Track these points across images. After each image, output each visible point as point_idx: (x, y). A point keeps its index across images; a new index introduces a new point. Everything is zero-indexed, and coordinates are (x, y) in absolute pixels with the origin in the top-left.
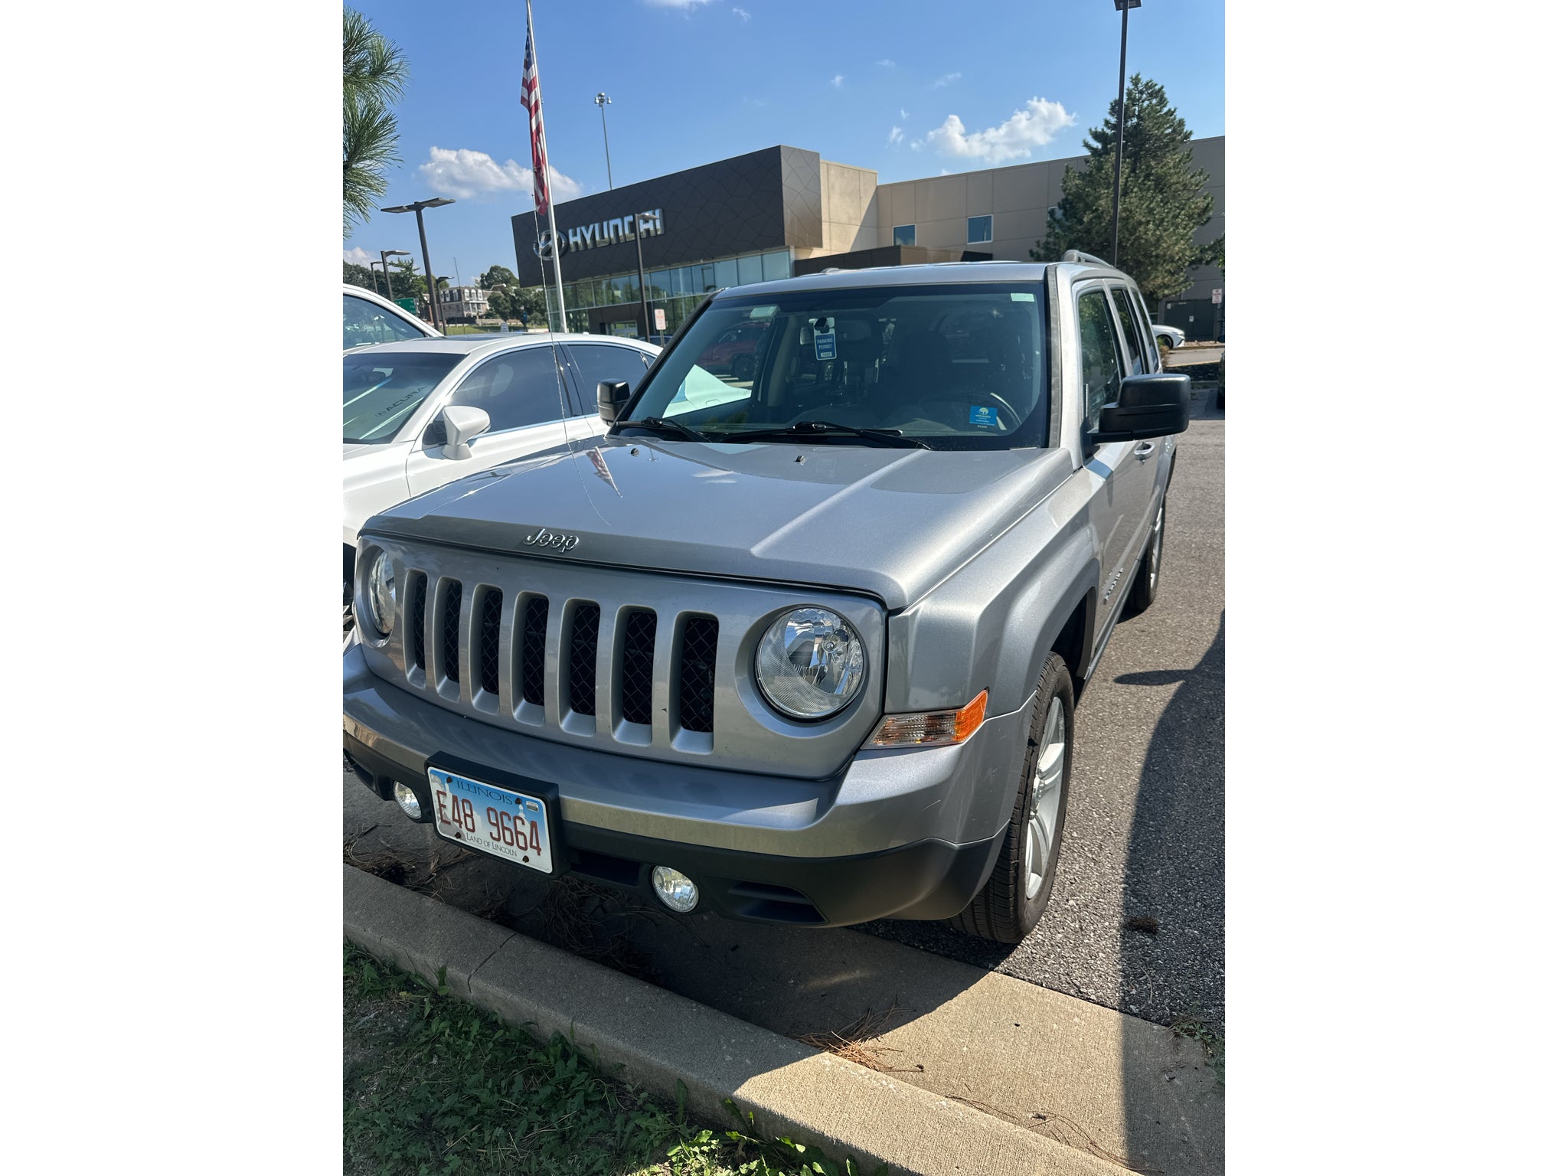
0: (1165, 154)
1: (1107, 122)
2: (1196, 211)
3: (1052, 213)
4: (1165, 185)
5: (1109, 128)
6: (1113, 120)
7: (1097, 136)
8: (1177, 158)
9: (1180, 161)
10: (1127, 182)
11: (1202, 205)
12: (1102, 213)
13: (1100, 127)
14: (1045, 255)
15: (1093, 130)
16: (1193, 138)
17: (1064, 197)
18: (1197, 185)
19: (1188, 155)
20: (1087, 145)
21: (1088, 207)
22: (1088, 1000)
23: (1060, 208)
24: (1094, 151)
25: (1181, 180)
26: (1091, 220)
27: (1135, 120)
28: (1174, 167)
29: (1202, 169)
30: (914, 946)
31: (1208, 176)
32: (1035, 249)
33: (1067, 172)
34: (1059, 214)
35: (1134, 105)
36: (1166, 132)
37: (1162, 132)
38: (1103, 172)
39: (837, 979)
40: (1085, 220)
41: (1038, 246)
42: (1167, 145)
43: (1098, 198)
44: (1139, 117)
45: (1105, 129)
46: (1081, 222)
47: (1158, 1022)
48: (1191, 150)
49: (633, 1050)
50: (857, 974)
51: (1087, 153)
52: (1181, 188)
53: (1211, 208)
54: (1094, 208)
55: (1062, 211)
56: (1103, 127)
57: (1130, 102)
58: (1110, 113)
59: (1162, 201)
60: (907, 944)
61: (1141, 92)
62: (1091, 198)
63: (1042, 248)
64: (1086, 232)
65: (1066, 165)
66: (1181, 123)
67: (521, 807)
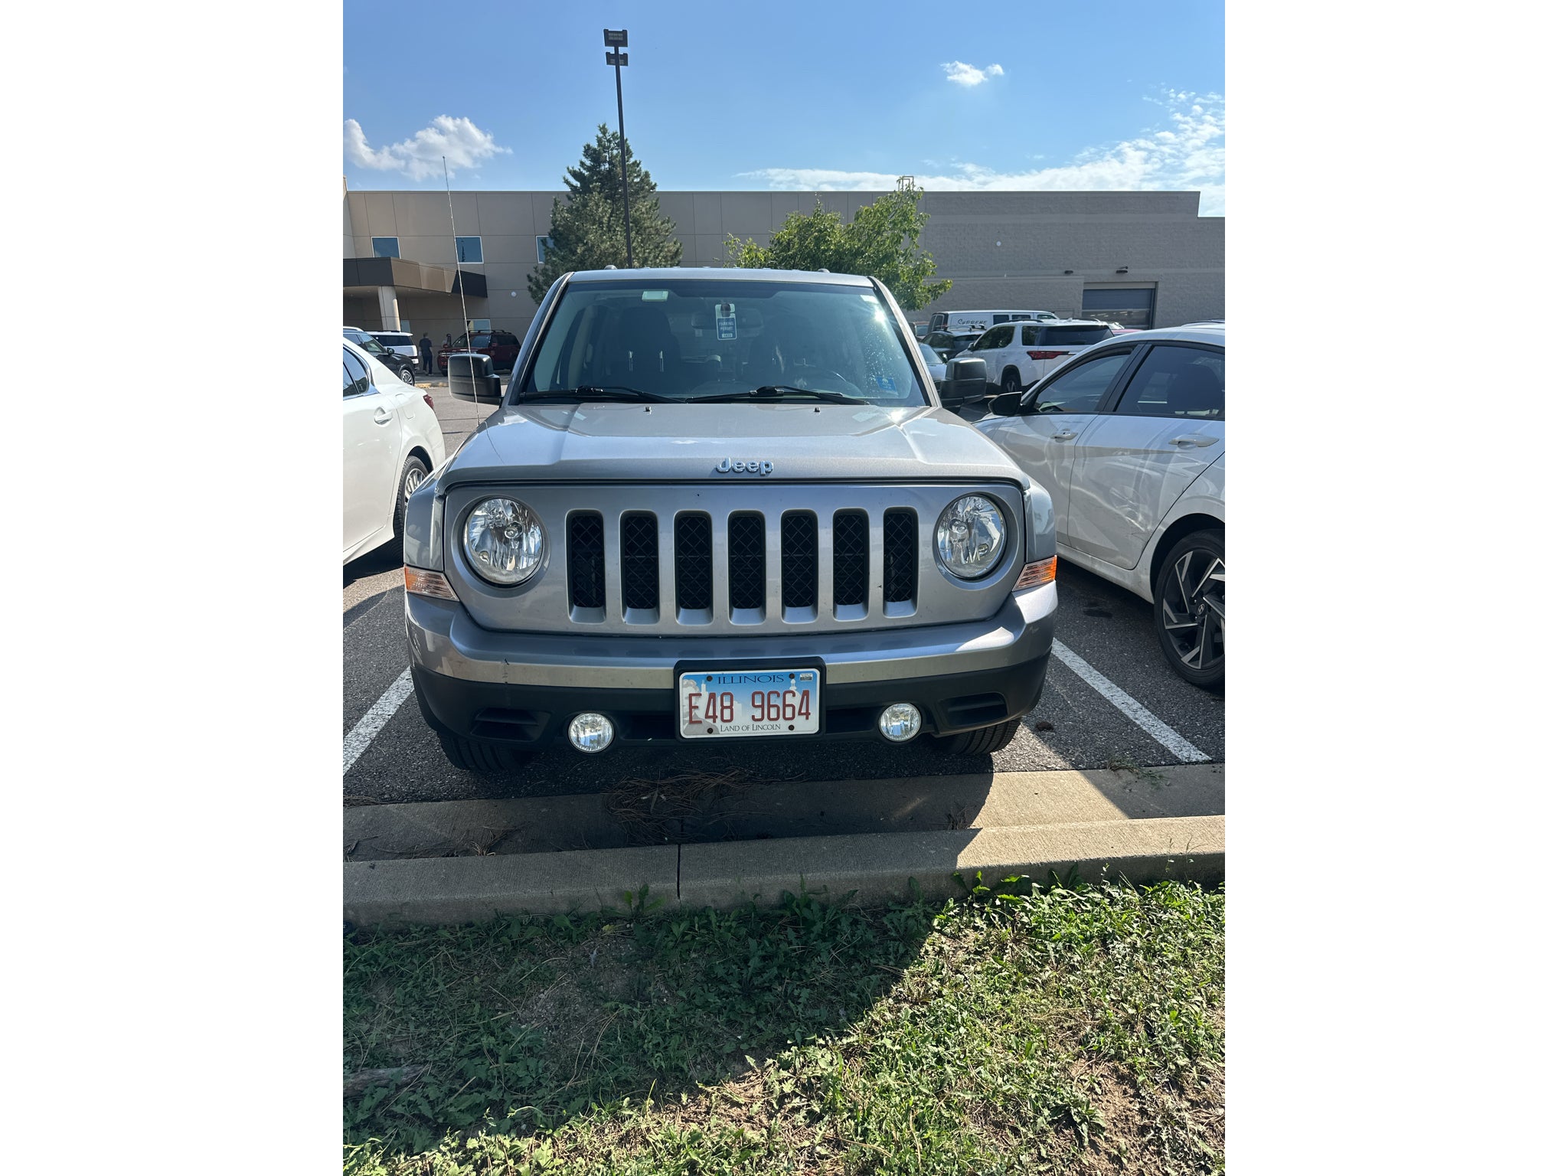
0: (636, 200)
1: (582, 164)
2: (669, 254)
3: (544, 242)
4: (641, 228)
5: (585, 169)
6: (588, 163)
7: (576, 175)
8: (648, 204)
9: (650, 208)
10: (609, 221)
11: (674, 249)
12: (593, 246)
13: (577, 168)
14: (544, 281)
15: (571, 168)
16: (657, 189)
17: (553, 227)
18: (667, 231)
19: (656, 204)
20: (567, 182)
21: (580, 240)
22: (1056, 770)
23: (552, 238)
24: (573, 188)
25: (653, 225)
26: (584, 251)
27: (607, 166)
28: (647, 213)
29: (669, 218)
30: (934, 775)
31: (675, 224)
32: (533, 275)
33: (556, 204)
34: (551, 243)
35: (605, 152)
36: (635, 180)
37: (633, 180)
38: (588, 208)
39: (910, 808)
40: (579, 251)
41: (537, 272)
42: (637, 192)
43: (587, 233)
44: (610, 163)
45: (582, 170)
46: (574, 253)
47: (1098, 768)
48: (657, 200)
49: (865, 873)
50: (919, 801)
51: (568, 189)
52: (653, 232)
53: (681, 253)
54: (585, 241)
55: (553, 241)
56: (579, 167)
57: (601, 148)
58: (584, 155)
59: (642, 242)
60: (930, 775)
61: (609, 141)
62: (581, 232)
63: (540, 274)
64: (580, 263)
65: (554, 197)
66: (647, 175)
67: (793, 681)
